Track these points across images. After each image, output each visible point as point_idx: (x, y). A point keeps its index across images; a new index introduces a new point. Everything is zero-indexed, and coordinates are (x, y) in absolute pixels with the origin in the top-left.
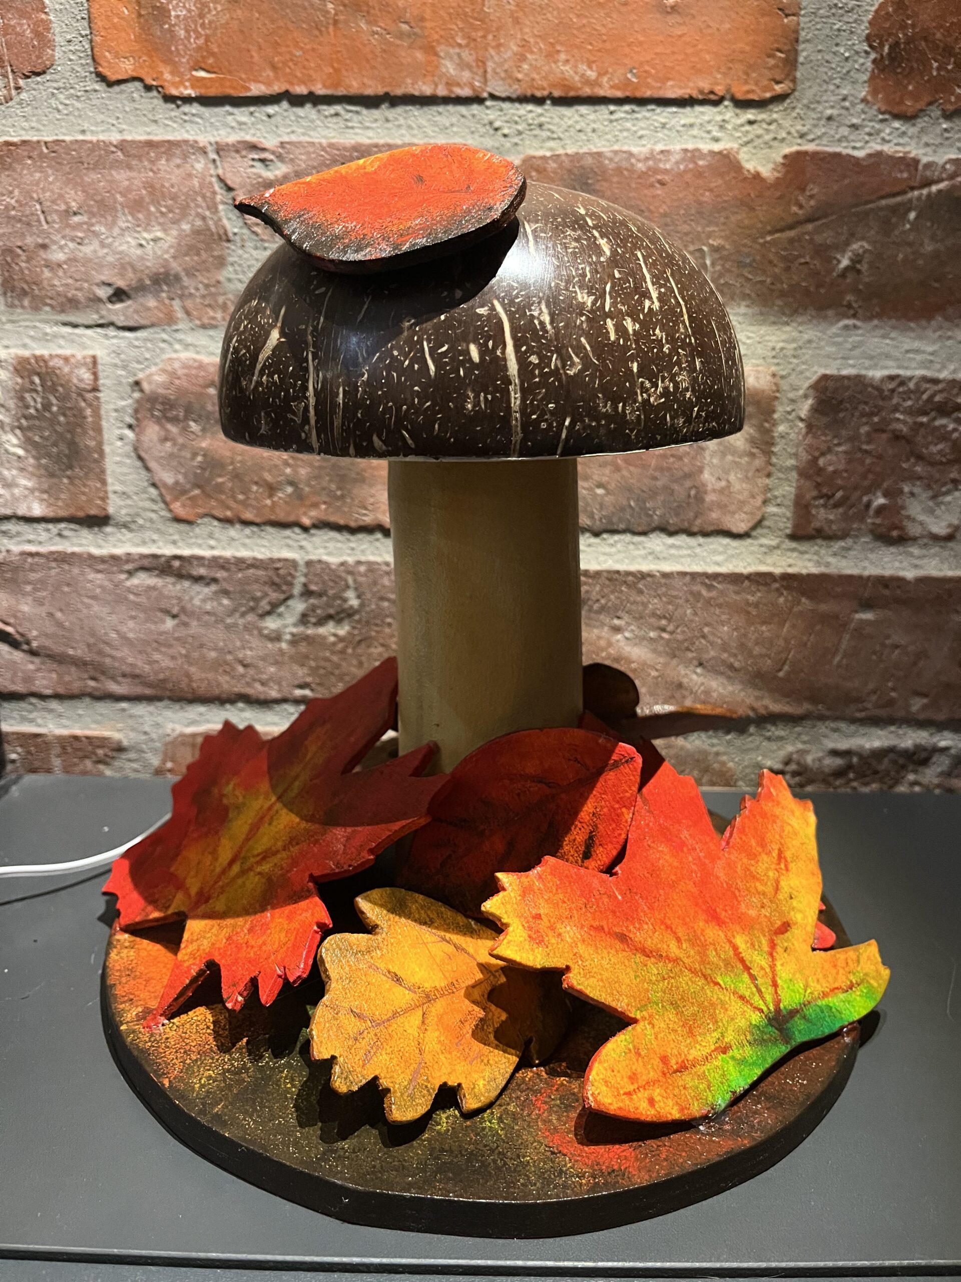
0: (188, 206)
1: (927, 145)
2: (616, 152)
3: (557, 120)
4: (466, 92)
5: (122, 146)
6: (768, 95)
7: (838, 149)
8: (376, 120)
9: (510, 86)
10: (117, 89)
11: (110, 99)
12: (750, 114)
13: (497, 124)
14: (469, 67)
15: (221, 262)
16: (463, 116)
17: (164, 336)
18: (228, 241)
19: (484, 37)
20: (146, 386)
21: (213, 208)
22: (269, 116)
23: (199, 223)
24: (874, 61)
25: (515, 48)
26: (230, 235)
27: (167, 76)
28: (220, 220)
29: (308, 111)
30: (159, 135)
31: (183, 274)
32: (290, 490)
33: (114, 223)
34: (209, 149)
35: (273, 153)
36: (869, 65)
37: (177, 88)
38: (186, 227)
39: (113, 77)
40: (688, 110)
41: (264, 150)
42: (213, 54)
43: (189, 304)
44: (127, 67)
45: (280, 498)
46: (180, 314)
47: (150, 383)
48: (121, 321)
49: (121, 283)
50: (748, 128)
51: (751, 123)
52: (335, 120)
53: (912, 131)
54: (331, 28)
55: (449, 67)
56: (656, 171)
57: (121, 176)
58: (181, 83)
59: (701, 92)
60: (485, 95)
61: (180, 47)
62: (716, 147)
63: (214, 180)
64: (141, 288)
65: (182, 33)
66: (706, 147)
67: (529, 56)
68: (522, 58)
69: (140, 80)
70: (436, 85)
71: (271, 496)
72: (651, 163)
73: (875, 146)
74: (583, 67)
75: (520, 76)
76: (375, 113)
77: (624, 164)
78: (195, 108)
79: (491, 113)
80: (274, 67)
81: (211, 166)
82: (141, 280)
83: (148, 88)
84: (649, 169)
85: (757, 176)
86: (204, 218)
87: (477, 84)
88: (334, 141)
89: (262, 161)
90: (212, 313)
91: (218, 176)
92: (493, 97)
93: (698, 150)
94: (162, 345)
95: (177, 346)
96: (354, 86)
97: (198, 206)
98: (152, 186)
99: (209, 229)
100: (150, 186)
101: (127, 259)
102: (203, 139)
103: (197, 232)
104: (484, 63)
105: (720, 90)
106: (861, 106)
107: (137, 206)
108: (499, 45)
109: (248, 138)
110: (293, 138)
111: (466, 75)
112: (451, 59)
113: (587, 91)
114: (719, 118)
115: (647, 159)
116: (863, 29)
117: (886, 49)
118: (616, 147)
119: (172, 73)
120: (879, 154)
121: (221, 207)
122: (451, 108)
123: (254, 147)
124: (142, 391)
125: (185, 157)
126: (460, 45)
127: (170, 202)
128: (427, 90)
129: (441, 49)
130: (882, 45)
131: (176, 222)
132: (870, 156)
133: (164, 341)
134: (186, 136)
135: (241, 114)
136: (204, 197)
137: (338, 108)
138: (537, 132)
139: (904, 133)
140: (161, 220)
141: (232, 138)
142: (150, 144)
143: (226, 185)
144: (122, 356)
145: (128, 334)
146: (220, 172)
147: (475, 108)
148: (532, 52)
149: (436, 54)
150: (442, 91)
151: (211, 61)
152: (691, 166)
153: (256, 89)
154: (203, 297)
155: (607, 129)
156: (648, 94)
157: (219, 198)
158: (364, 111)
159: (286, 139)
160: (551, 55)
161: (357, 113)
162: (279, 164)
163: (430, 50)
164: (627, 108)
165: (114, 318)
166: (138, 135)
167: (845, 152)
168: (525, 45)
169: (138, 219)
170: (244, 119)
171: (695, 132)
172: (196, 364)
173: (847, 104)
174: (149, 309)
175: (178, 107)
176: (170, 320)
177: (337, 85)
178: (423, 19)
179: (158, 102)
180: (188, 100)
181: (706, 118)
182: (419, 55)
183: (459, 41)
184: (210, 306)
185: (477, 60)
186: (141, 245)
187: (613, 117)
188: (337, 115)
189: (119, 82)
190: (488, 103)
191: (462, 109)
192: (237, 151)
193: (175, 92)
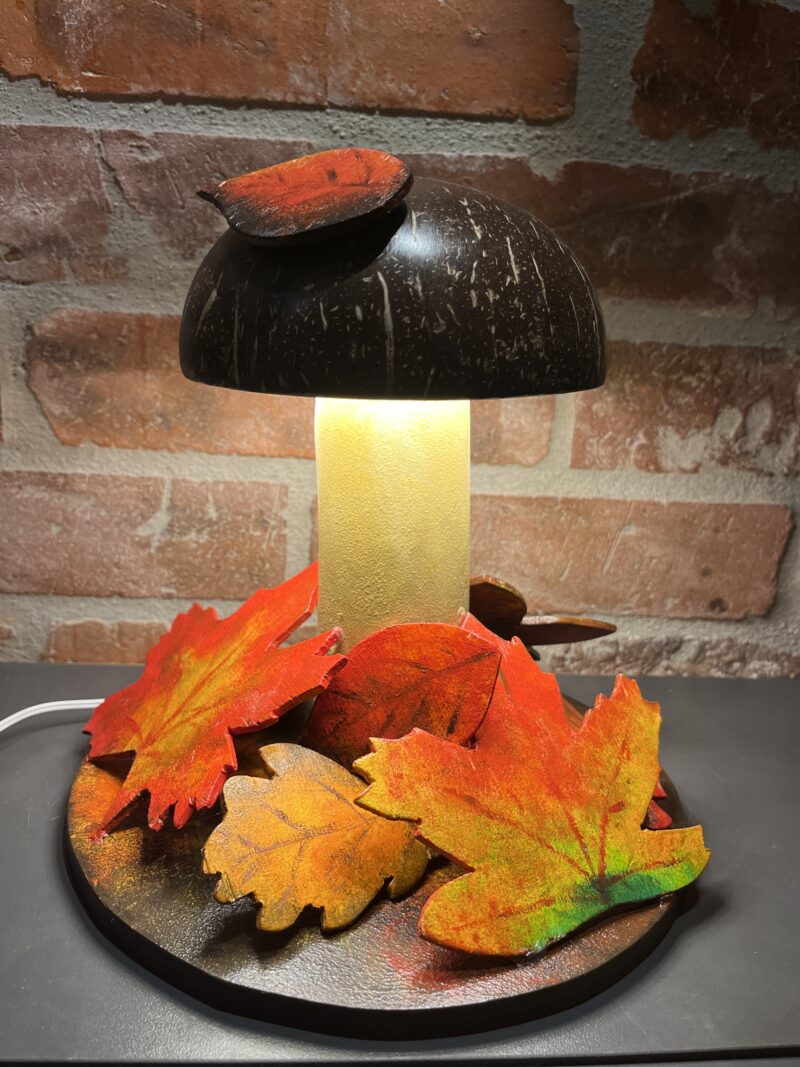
0: (75, 181)
1: (677, 160)
2: (431, 156)
3: (384, 127)
4: (310, 100)
5: (21, 130)
6: (552, 116)
7: (608, 162)
8: (235, 119)
9: (346, 97)
10: (17, 83)
11: (11, 91)
12: (538, 132)
13: (336, 128)
14: (313, 80)
15: (104, 230)
16: (307, 120)
17: (54, 289)
18: (110, 212)
19: (325, 56)
20: (37, 331)
21: (97, 184)
22: (146, 111)
23: (85, 196)
24: (637, 91)
25: (351, 68)
26: (112, 207)
27: (61, 75)
28: (103, 194)
29: (178, 109)
30: (53, 122)
31: (70, 238)
32: (159, 420)
33: (12, 194)
34: (95, 135)
35: (148, 141)
36: (633, 94)
37: (68, 84)
38: (74, 199)
39: (15, 73)
40: (489, 125)
41: (141, 138)
42: (99, 58)
43: (75, 262)
44: (26, 65)
45: (151, 427)
46: (67, 270)
47: (40, 328)
48: (16, 275)
49: (16, 243)
50: (536, 141)
51: (539, 137)
52: (200, 117)
53: (667, 148)
54: (199, 43)
55: (297, 80)
56: (464, 172)
57: (19, 155)
58: (73, 81)
59: (500, 110)
60: (326, 103)
61: (72, 51)
62: (512, 156)
63: (98, 161)
64: (34, 248)
65: (74, 40)
66: (503, 155)
67: (361, 74)
68: (355, 75)
69: (37, 76)
70: (285, 93)
71: (143, 426)
72: (459, 166)
73: (636, 160)
74: (405, 86)
75: (354, 90)
76: (236, 114)
77: (438, 166)
78: (83, 103)
79: (330, 119)
80: (150, 71)
81: (96, 150)
82: (33, 242)
83: (44, 84)
84: (458, 170)
85: (543, 179)
86: (89, 193)
87: (319, 94)
88: (200, 134)
89: (140, 148)
90: (95, 272)
91: (102, 158)
92: (333, 106)
93: (496, 157)
94: (52, 297)
95: (65, 299)
96: (218, 89)
97: (83, 182)
98: (45, 165)
99: (93, 202)
100: (44, 165)
101: (22, 224)
102: (90, 127)
103: (82, 204)
104: (325, 78)
105: (514, 109)
106: (626, 127)
107: (31, 180)
108: (338, 64)
109: (128, 128)
110: (166, 130)
111: (310, 87)
112: (298, 72)
113: (409, 105)
114: (514, 133)
115: (456, 162)
116: (629, 65)
117: (647, 82)
118: (432, 152)
119: (65, 72)
120: (638, 167)
121: (104, 184)
122: (298, 113)
123: (132, 136)
124: (33, 334)
125: (74, 142)
126: (305, 62)
127: (60, 178)
128: (278, 97)
129: (291, 65)
130: (643, 78)
131: (65, 194)
132: (631, 167)
133: (53, 293)
134: (75, 124)
135: (123, 109)
136: (89, 175)
137: (204, 108)
138: (368, 136)
139: (659, 151)
140: (53, 193)
141: (114, 128)
142: (44, 129)
143: (109, 166)
144: (17, 305)
145: (21, 287)
146: (104, 155)
147: (318, 115)
148: (364, 71)
149: (286, 68)
150: (290, 98)
151: (98, 64)
152: (491, 170)
153: (136, 89)
154: (88, 258)
155: (424, 137)
156: (458, 110)
157: (102, 176)
158: (226, 112)
159: (160, 130)
160: (380, 75)
161: (220, 112)
162: (154, 151)
163: (281, 64)
164: (441, 120)
165: (9, 272)
166: (34, 122)
167: (612, 164)
168: (359, 65)
169: (32, 191)
170: (124, 113)
171: (495, 143)
172: (81, 314)
173: (614, 125)
174: (40, 266)
175: (69, 100)
176: (59, 275)
177: (203, 89)
178: (275, 39)
179: (52, 96)
180: (77, 95)
181: (504, 132)
182: (271, 68)
183: (305, 59)
184: (93, 265)
185: (320, 75)
186: (35, 213)
187: (429, 127)
188: (203, 113)
189: (19, 78)
190: (328, 110)
191: (308, 115)
192: (118, 139)
193: (66, 88)
